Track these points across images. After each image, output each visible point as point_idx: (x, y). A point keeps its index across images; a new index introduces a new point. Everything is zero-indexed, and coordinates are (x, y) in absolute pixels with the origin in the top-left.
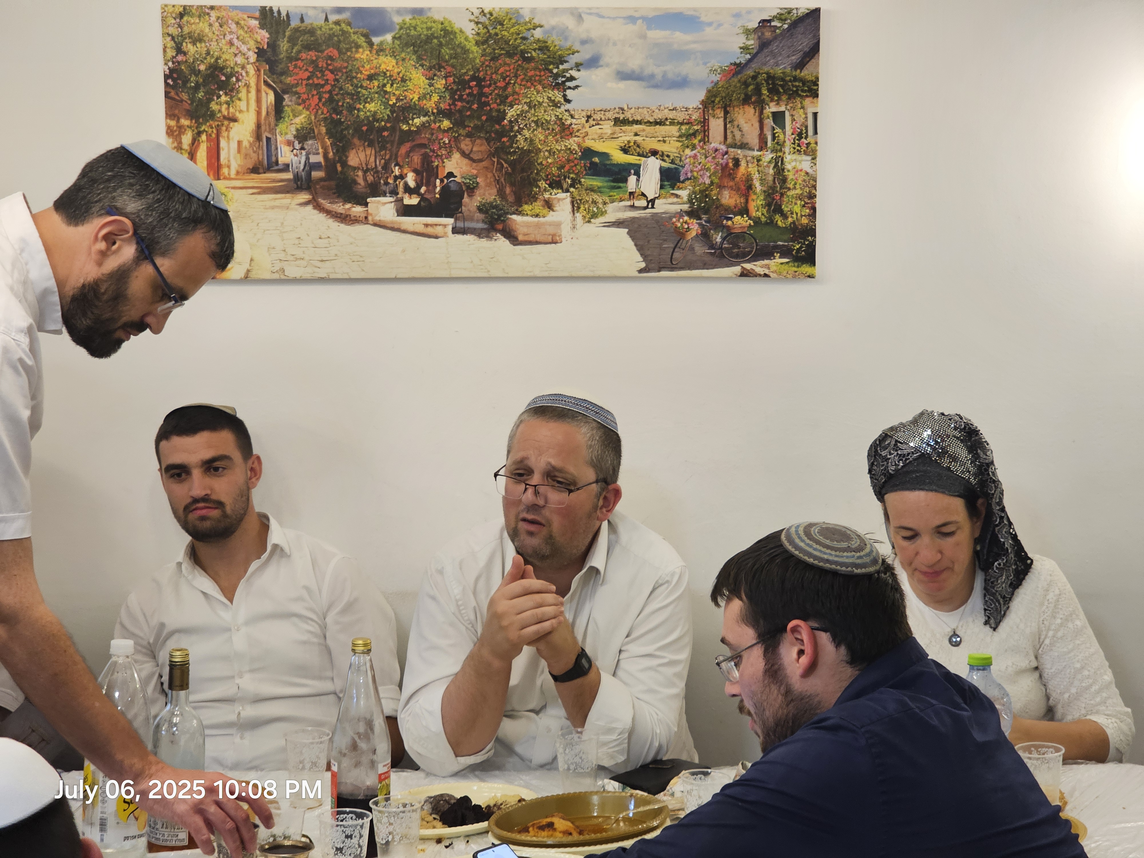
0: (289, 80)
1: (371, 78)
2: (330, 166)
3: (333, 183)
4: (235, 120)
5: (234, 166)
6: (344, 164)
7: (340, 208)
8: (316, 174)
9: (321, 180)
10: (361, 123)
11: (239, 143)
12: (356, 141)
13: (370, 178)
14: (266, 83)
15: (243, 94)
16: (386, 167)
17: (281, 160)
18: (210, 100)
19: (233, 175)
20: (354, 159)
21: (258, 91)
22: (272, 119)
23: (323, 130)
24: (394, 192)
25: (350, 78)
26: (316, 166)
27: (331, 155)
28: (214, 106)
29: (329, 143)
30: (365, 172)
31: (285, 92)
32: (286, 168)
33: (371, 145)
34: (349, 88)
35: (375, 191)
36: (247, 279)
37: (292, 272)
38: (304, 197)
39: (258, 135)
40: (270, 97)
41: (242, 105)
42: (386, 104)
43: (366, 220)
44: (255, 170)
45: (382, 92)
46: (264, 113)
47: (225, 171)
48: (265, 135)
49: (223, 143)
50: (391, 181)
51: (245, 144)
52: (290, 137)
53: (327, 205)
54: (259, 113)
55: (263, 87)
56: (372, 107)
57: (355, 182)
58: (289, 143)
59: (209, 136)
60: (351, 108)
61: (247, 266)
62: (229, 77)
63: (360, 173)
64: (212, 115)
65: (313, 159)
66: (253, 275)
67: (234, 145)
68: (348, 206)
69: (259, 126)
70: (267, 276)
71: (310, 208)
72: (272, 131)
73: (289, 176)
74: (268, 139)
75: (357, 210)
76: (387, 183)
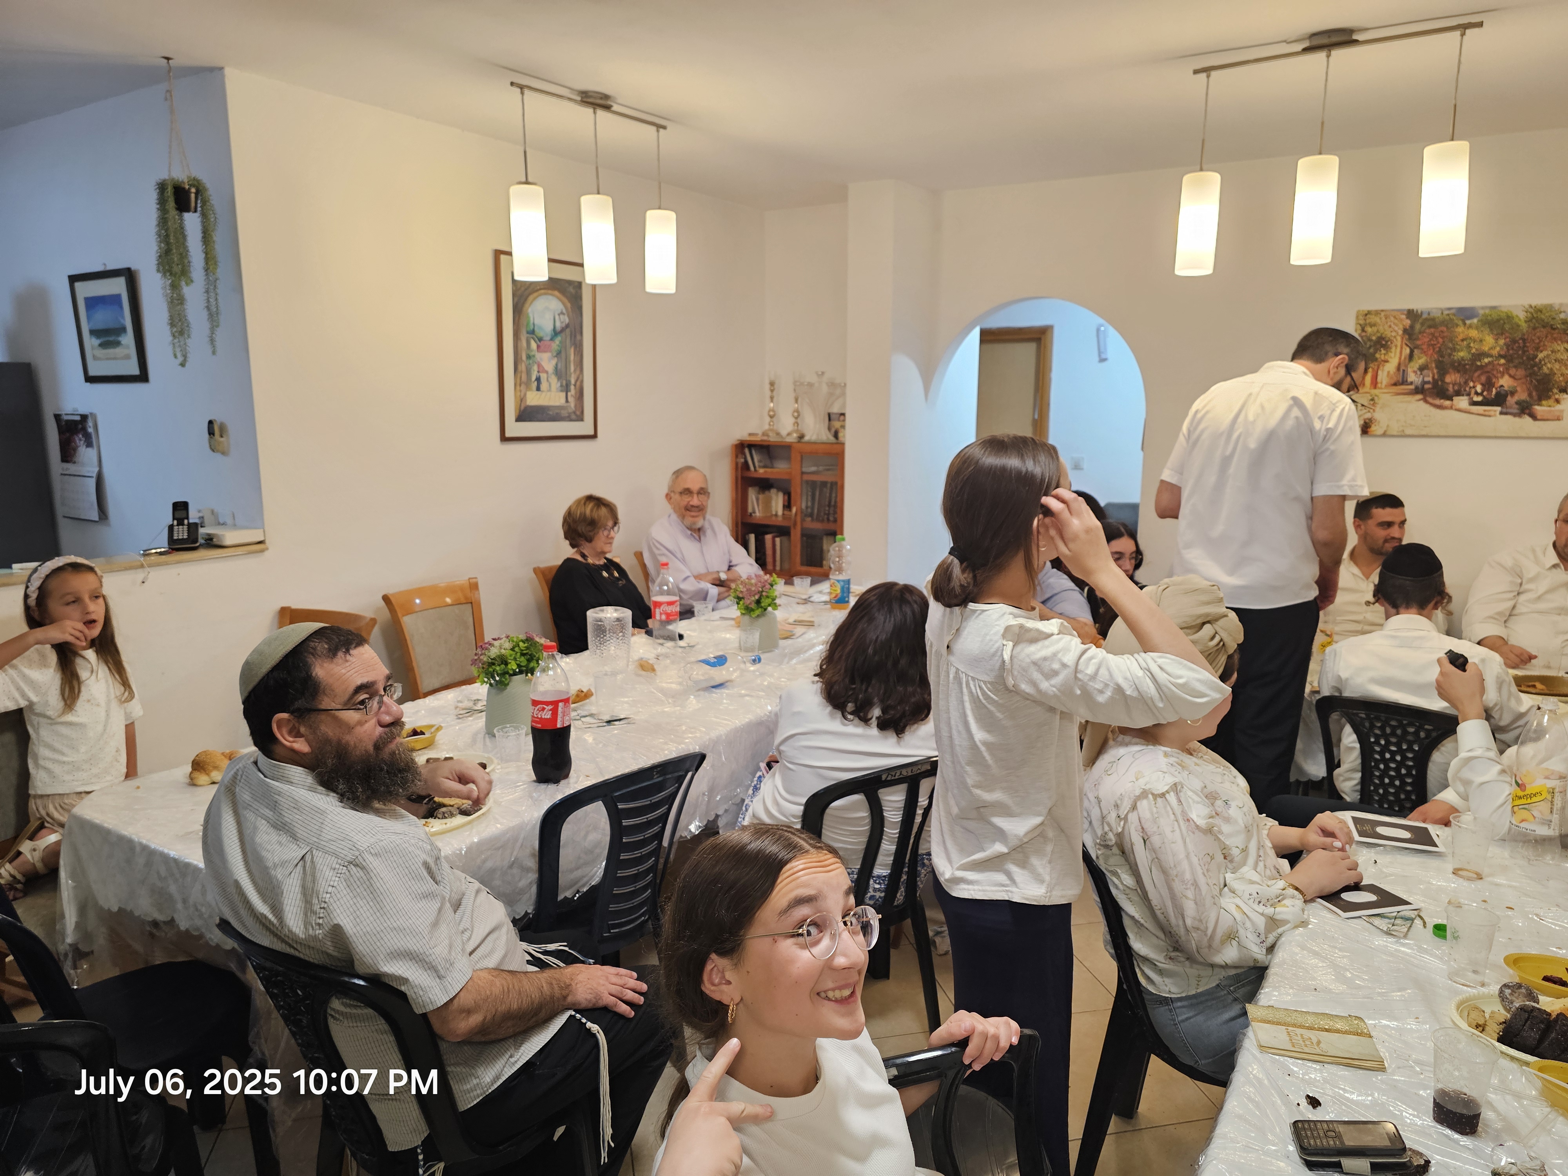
0: (1418, 342)
1: (1463, 340)
2: (1435, 382)
3: (1435, 391)
4: (1387, 361)
5: (1384, 383)
6: (1443, 381)
7: (1438, 402)
8: (1427, 386)
9: (1429, 389)
10: (1455, 362)
11: (1389, 372)
12: (1451, 370)
13: (1456, 388)
14: (1407, 345)
15: (1393, 349)
16: (1466, 383)
17: (1409, 380)
18: (1375, 353)
19: (1383, 386)
20: (1448, 379)
21: (1402, 348)
22: (1407, 361)
23: (1434, 365)
24: (1469, 395)
25: (1451, 341)
26: (1428, 382)
27: (1436, 377)
28: (1377, 355)
29: (1435, 371)
30: (1454, 385)
31: (1415, 348)
32: (1411, 383)
33: (1459, 371)
34: (1451, 345)
35: (1458, 393)
36: (1384, 435)
37: (1408, 432)
38: (1420, 396)
39: (1398, 369)
40: (1408, 351)
41: (1392, 355)
42: (1469, 352)
43: (1451, 408)
44: (1395, 384)
45: (1469, 347)
46: (1403, 358)
47: (1379, 385)
48: (1402, 368)
49: (1380, 372)
50: (1467, 389)
51: (1392, 372)
52: (1415, 369)
53: (1430, 400)
54: (1400, 358)
55: (1404, 346)
56: (1461, 354)
57: (1448, 390)
58: (1415, 372)
59: (1373, 369)
60: (1450, 355)
61: (1385, 428)
62: (1387, 342)
63: (1451, 386)
64: (1376, 360)
65: (1426, 379)
66: (1388, 433)
67: (1385, 373)
68: (1442, 401)
69: (1399, 364)
70: (1395, 433)
71: (1422, 402)
72: (1406, 366)
73: (1412, 387)
74: (1404, 371)
75: (1447, 403)
76: (1465, 390)
